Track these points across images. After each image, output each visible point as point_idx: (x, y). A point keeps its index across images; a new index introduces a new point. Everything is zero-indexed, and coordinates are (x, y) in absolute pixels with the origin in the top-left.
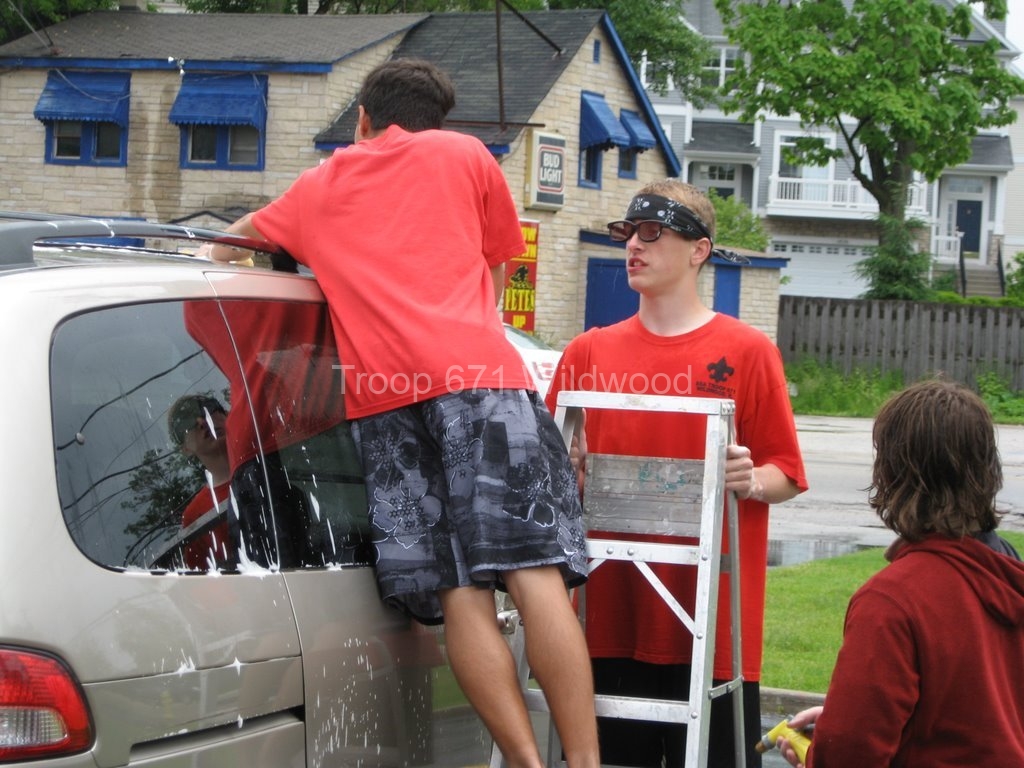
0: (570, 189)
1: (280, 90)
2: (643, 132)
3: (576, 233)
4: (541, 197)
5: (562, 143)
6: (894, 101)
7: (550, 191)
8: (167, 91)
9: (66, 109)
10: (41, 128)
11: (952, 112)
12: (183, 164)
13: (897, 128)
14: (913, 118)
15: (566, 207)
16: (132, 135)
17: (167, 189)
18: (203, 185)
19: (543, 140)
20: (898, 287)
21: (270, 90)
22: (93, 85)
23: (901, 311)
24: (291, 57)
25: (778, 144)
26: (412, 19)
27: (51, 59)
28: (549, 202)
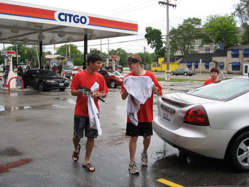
8: (242, 51)
9: (233, 53)
10: (231, 55)
12: (244, 57)
16: (239, 55)
17: (242, 59)
18: (246, 59)
22: (235, 51)
27: (232, 49)
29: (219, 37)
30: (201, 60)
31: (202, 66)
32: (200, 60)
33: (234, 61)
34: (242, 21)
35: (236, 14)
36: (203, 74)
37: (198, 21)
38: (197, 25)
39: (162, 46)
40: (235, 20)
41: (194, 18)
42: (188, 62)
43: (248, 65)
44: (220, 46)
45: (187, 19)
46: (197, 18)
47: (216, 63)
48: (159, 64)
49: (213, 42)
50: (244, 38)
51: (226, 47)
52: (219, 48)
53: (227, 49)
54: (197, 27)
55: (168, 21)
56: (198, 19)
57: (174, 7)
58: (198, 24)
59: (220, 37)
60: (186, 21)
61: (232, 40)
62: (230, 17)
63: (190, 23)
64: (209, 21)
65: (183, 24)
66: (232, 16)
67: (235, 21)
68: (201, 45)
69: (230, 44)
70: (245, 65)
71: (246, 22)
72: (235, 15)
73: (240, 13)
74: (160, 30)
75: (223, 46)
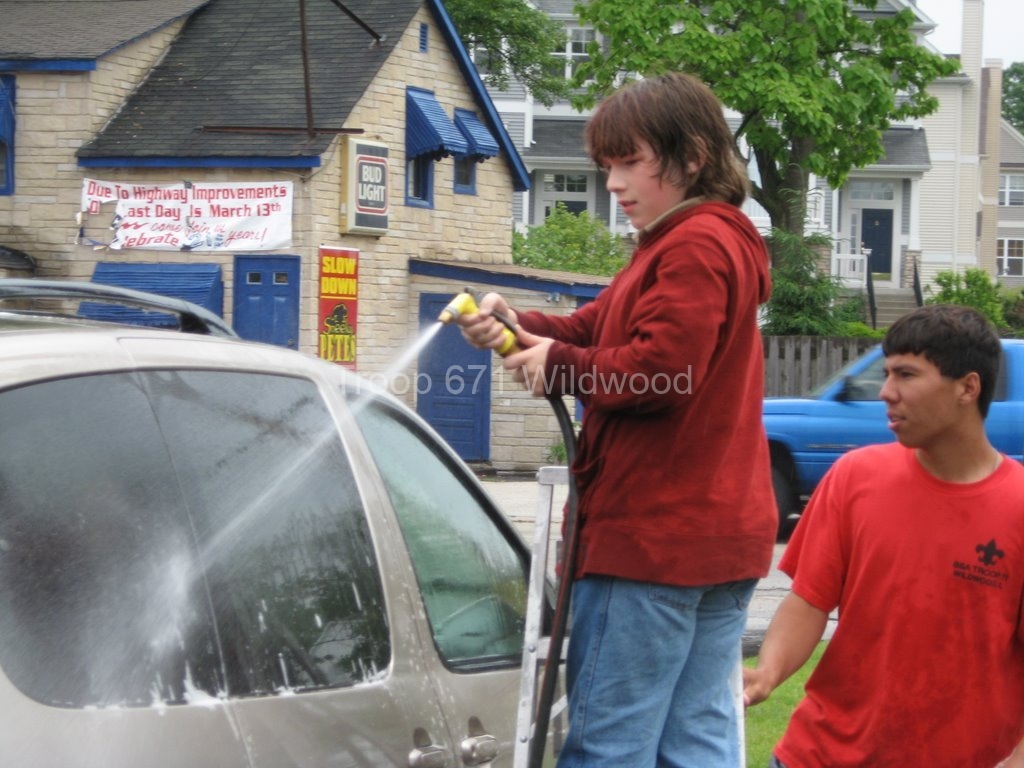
0: (395, 210)
1: (30, 93)
2: (483, 137)
3: (403, 263)
4: (361, 220)
5: (384, 152)
6: (787, 90)
7: (372, 211)
11: (859, 102)
13: (791, 123)
14: (812, 111)
15: (391, 231)
19: (361, 149)
20: (800, 319)
21: (19, 93)
23: (806, 349)
24: (44, 52)
28: (370, 226)
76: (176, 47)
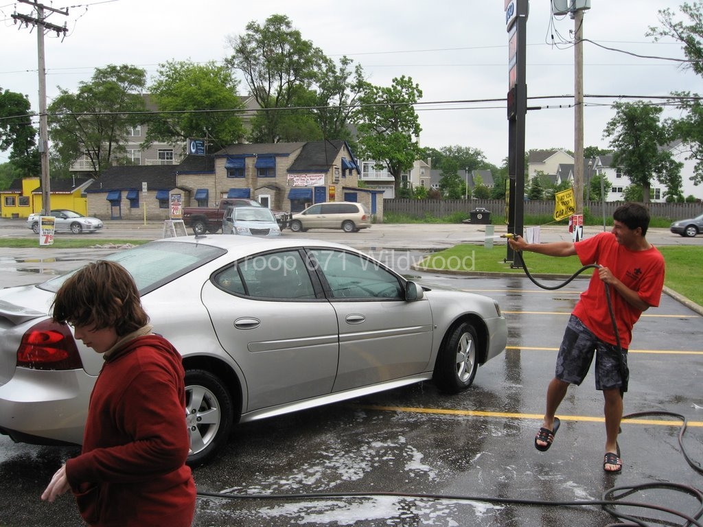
0: (340, 178)
1: (278, 160)
2: (354, 166)
3: (342, 187)
4: (335, 180)
5: (338, 169)
6: (398, 156)
7: (337, 179)
8: (254, 161)
9: (231, 165)
10: (226, 170)
12: (258, 177)
13: (399, 162)
14: (402, 159)
15: (340, 182)
16: (246, 171)
17: (255, 181)
18: (263, 181)
19: (335, 168)
20: (405, 196)
21: (276, 160)
22: (236, 161)
24: (281, 153)
25: (363, 165)
26: (303, 143)
27: (227, 155)
28: (337, 181)
29: (192, 121)
30: (145, 185)
31: (148, 200)
32: (143, 183)
33: (233, 187)
34: (253, 82)
35: (236, 61)
36: (151, 222)
37: (136, 74)
38: (135, 87)
39: (34, 144)
40: (233, 77)
41: (126, 67)
42: (111, 191)
43: (269, 196)
44: (197, 146)
45: (106, 67)
46: (133, 67)
47: (188, 191)
48: (24, 195)
49: (179, 135)
50: (257, 126)
51: (213, 150)
52: (193, 151)
53: (216, 154)
54: (135, 91)
55: (42, 71)
56: (135, 69)
57: (61, 34)
58: (136, 84)
59: (194, 121)
60: (101, 74)
61: (227, 130)
62: (221, 69)
63: (114, 79)
64: (167, 78)
65: (93, 81)
66: (228, 67)
67: (235, 81)
68: (146, 141)
69: (223, 140)
70: (260, 196)
71: (261, 84)
72: (235, 66)
73: (246, 59)
74: (27, 96)
75: (203, 145)
76: (301, 152)
